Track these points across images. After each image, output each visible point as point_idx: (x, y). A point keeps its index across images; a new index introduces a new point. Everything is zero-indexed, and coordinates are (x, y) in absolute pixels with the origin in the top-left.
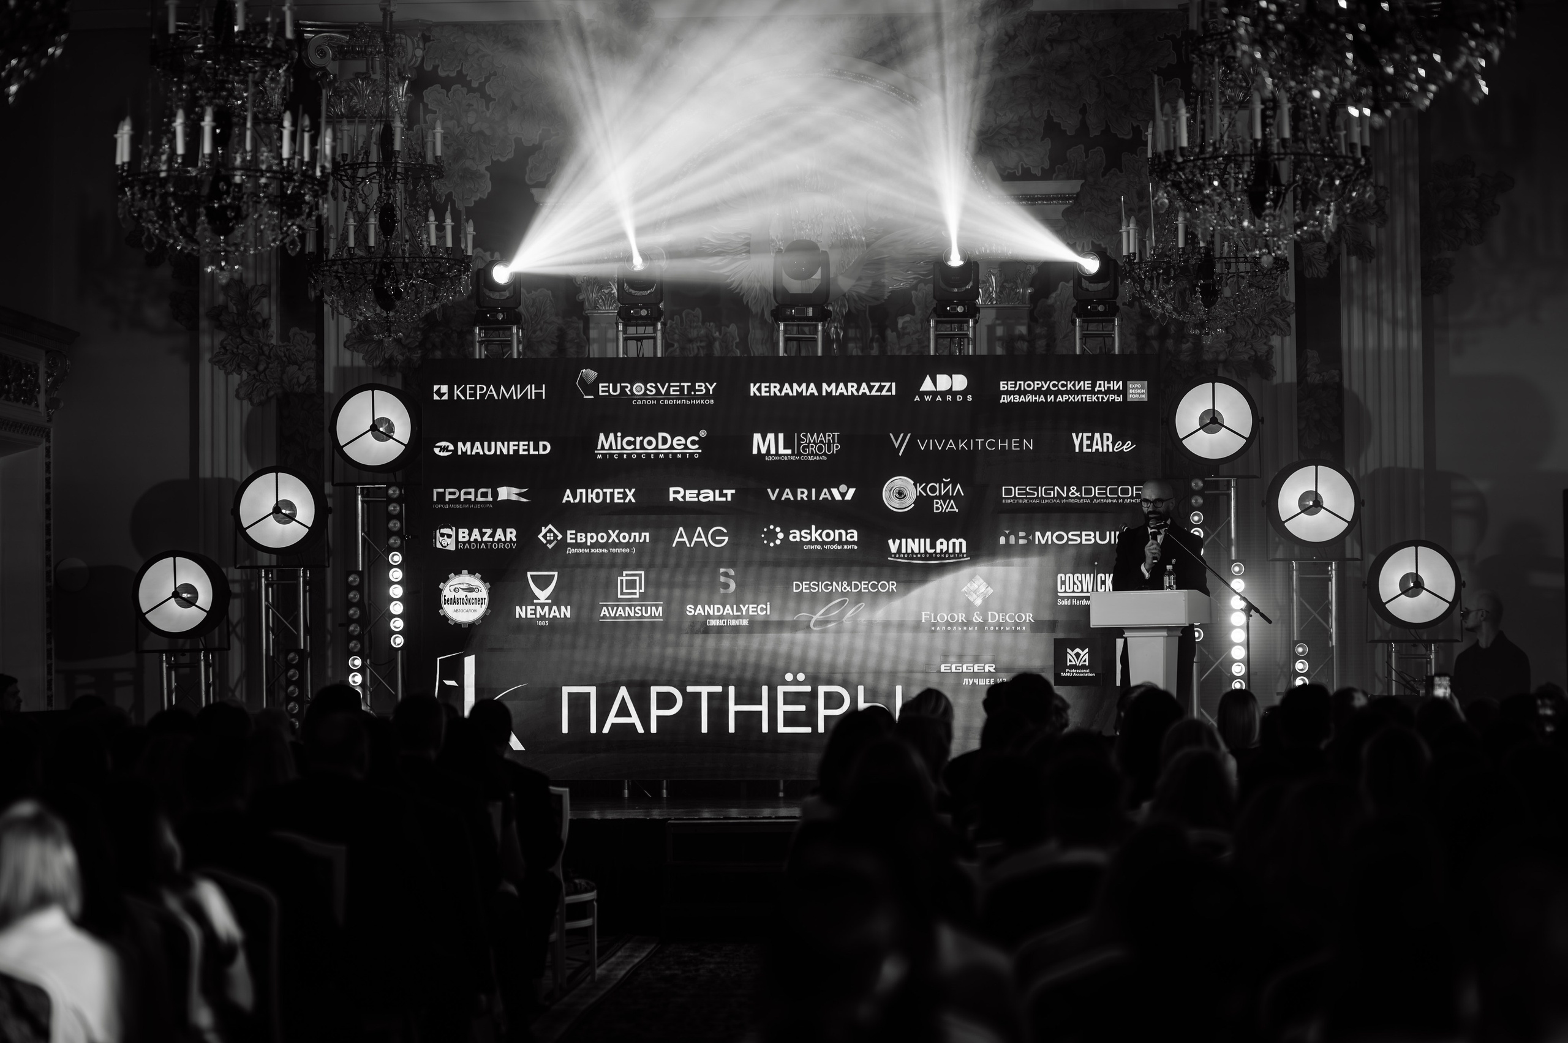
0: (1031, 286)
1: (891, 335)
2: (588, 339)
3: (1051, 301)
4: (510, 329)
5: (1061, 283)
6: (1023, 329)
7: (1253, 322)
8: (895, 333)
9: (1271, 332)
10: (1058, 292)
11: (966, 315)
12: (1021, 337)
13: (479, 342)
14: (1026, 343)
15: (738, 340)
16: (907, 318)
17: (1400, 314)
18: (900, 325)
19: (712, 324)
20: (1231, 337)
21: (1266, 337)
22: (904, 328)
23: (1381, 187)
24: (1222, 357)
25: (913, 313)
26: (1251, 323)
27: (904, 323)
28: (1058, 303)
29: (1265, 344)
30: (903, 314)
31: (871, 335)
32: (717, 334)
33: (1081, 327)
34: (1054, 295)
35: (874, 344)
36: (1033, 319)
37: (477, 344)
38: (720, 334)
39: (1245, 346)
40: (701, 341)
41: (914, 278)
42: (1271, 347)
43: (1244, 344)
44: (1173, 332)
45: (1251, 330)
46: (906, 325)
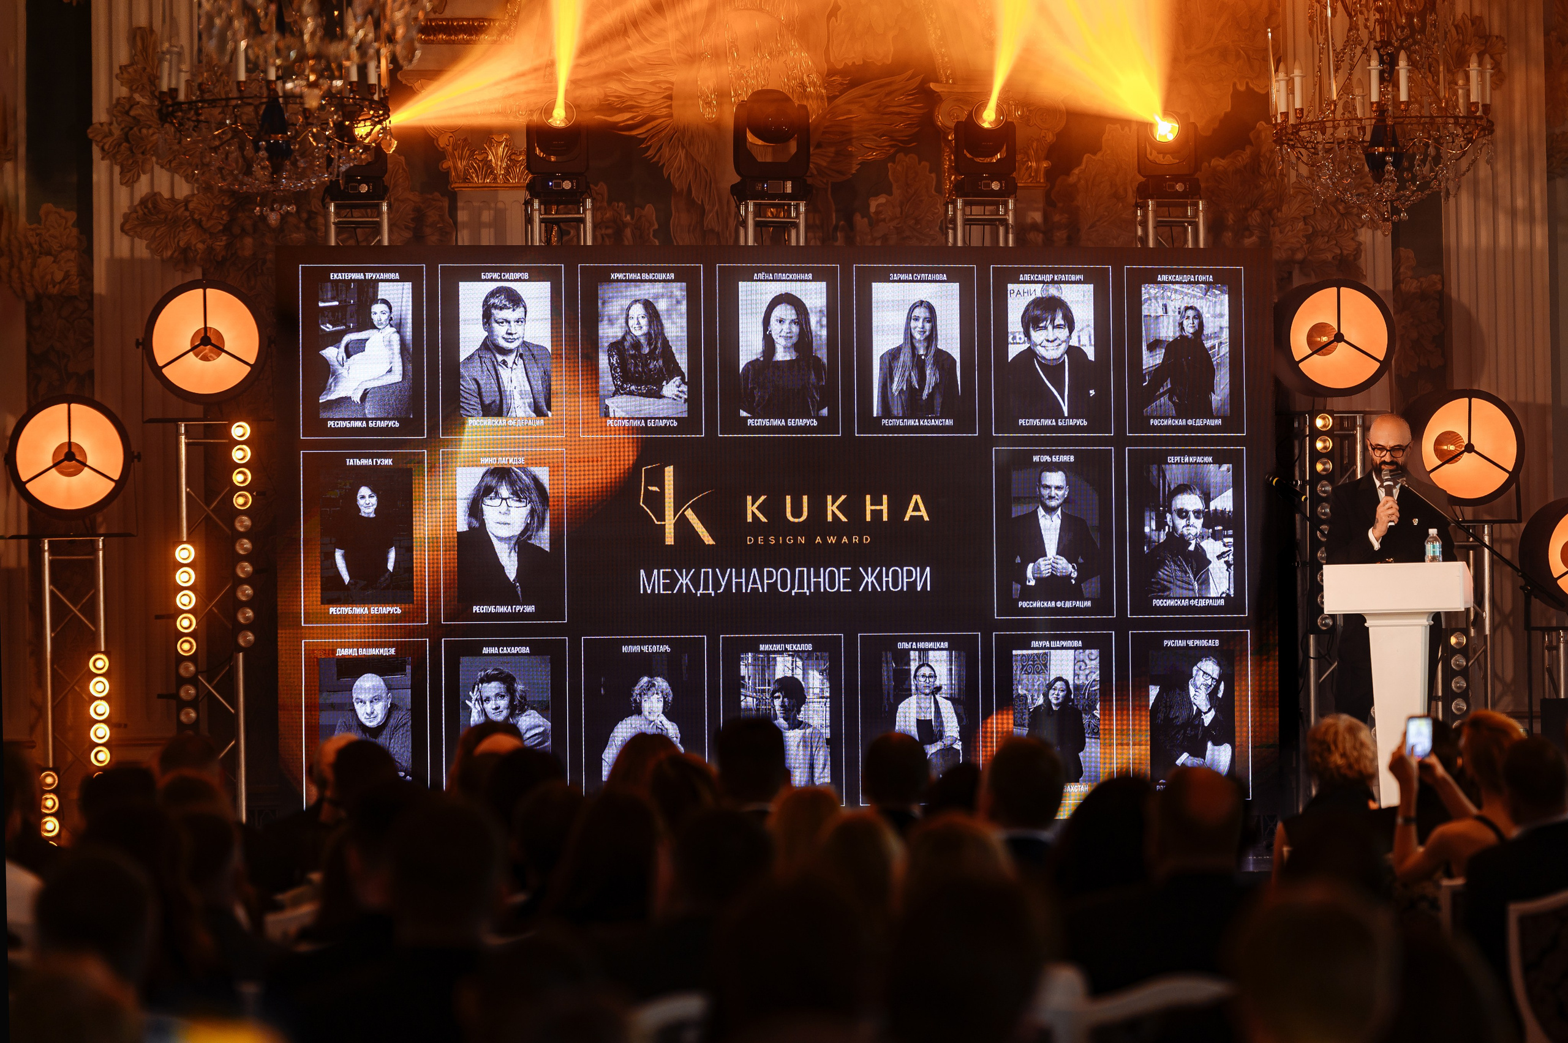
0: (1047, 158)
1: (860, 221)
2: (455, 223)
3: (1072, 179)
4: (378, 207)
5: (1086, 156)
6: (1037, 216)
7: (1338, 211)
8: (866, 220)
9: (1359, 224)
10: (1083, 167)
11: (1004, 194)
12: (1034, 227)
13: (334, 223)
14: (1041, 235)
15: (656, 227)
16: (882, 199)
17: (1520, 203)
18: (873, 209)
19: (621, 204)
20: (1311, 230)
21: (1354, 229)
22: (877, 213)
23: (1497, 37)
24: (1299, 256)
25: (890, 194)
26: (1335, 211)
27: (878, 206)
28: (1082, 182)
29: (1353, 239)
30: (876, 194)
31: (834, 222)
32: (628, 217)
33: (1154, 211)
34: (1076, 171)
35: (838, 234)
36: (1050, 204)
37: (333, 226)
38: (632, 218)
39: (1328, 242)
40: (607, 228)
41: (891, 146)
42: (1360, 244)
43: (1326, 240)
44: (1231, 222)
45: (1336, 221)
46: (881, 208)
